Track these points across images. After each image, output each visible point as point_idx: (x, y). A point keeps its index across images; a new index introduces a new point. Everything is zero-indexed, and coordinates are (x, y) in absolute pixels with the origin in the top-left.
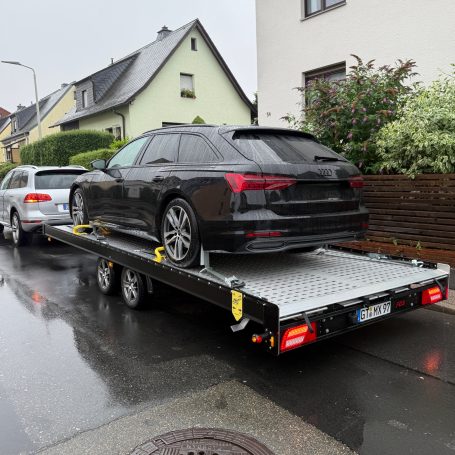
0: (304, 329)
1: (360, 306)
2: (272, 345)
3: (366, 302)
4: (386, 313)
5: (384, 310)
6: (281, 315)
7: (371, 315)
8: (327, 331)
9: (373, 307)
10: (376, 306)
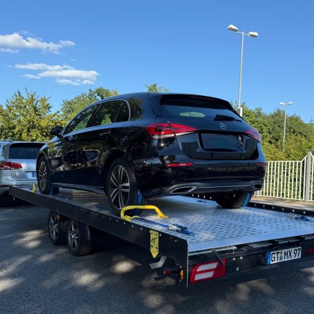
0: (214, 266)
1: (270, 249)
2: (182, 278)
3: (274, 245)
4: (297, 257)
5: (295, 254)
7: (281, 258)
8: (238, 269)
9: (283, 251)
10: (286, 250)
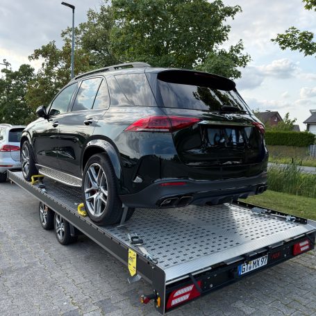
0: (190, 288)
1: (242, 262)
2: (159, 304)
3: (246, 258)
5: (262, 262)
6: (167, 279)
7: (250, 268)
8: (211, 286)
9: (252, 262)
10: (255, 260)
